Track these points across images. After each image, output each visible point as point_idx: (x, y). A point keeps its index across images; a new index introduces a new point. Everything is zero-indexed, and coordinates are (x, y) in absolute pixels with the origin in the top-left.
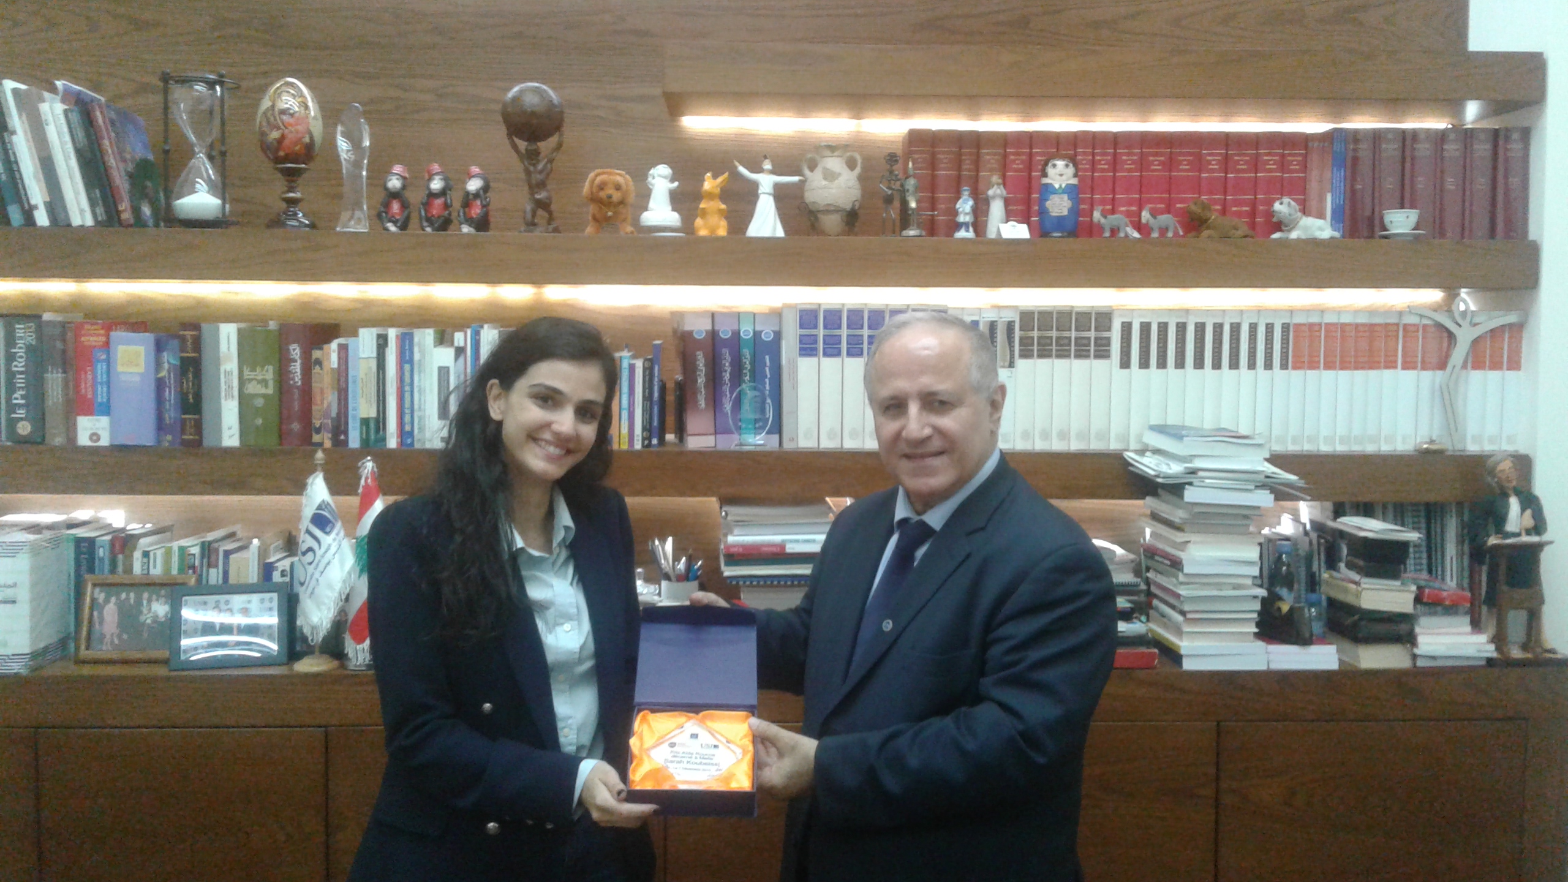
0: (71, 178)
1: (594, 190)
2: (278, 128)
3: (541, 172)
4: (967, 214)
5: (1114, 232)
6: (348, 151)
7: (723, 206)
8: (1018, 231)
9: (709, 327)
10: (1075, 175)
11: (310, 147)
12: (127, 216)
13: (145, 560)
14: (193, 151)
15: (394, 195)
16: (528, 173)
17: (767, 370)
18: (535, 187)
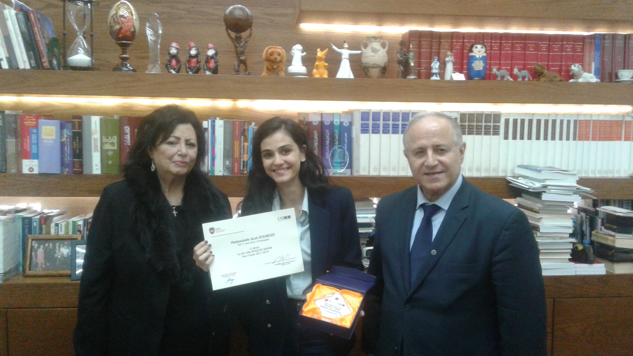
0: (19, 46)
1: (268, 55)
2: (119, 23)
3: (242, 47)
4: (437, 69)
5: (503, 77)
6: (151, 35)
7: (327, 64)
8: (460, 77)
9: (320, 120)
10: (486, 52)
11: (133, 33)
12: (46, 64)
13: (57, 228)
14: (77, 34)
15: (174, 57)
16: (236, 47)
17: (346, 139)
18: (239, 54)
